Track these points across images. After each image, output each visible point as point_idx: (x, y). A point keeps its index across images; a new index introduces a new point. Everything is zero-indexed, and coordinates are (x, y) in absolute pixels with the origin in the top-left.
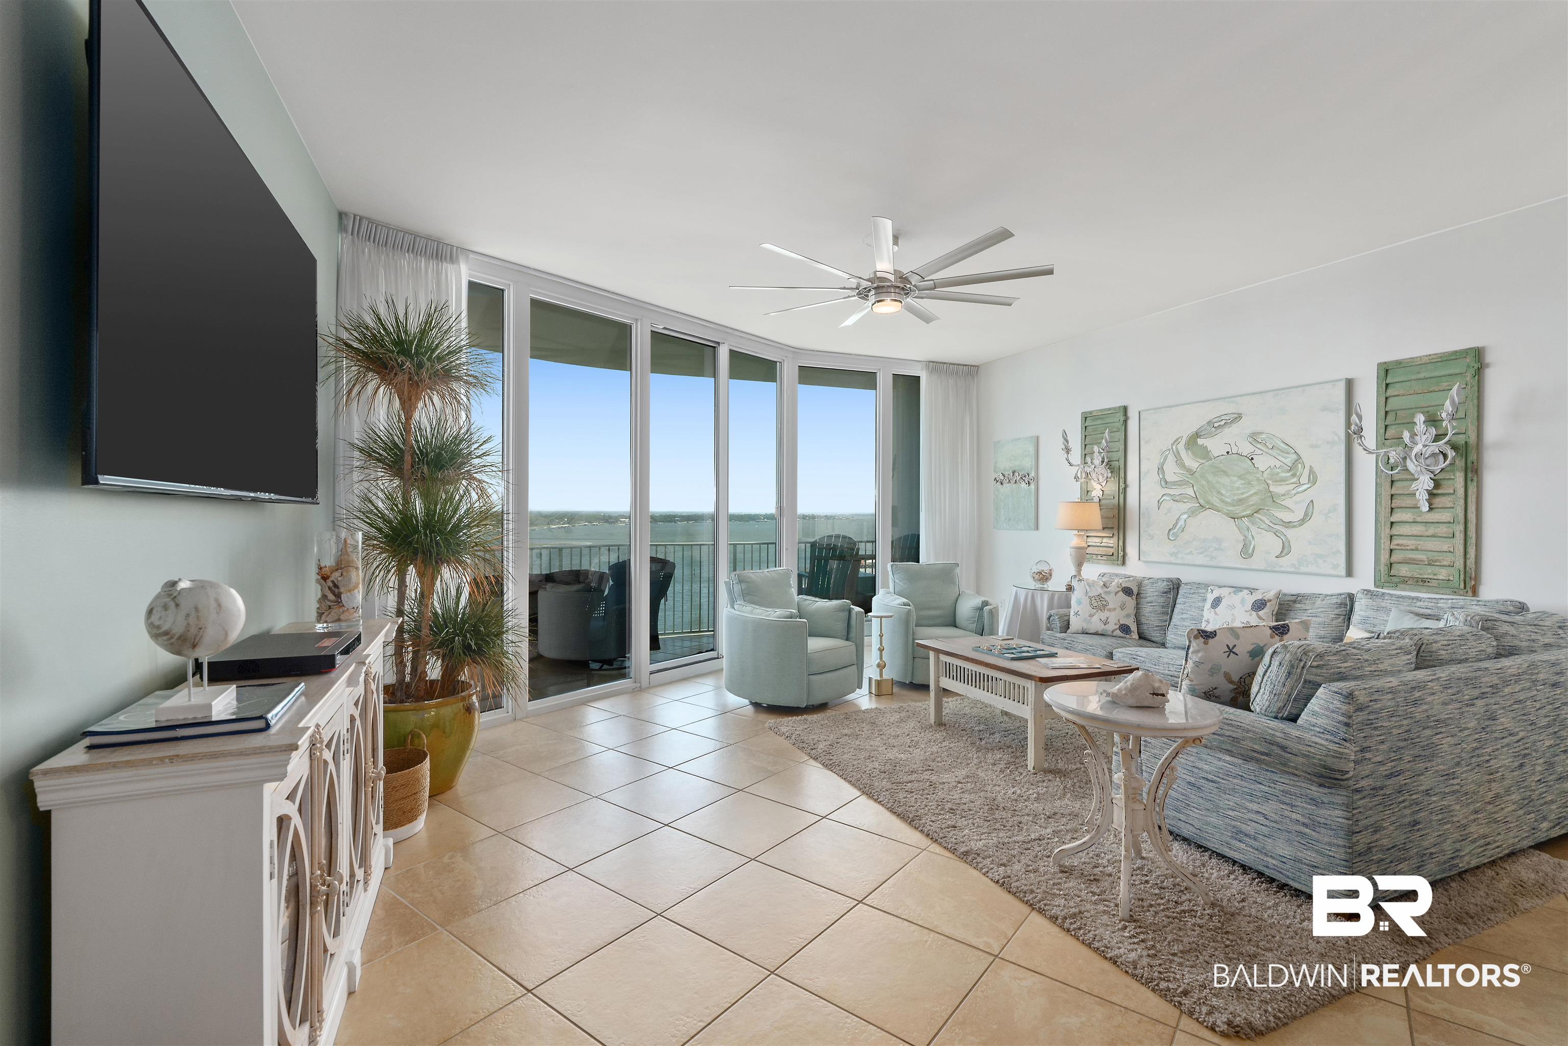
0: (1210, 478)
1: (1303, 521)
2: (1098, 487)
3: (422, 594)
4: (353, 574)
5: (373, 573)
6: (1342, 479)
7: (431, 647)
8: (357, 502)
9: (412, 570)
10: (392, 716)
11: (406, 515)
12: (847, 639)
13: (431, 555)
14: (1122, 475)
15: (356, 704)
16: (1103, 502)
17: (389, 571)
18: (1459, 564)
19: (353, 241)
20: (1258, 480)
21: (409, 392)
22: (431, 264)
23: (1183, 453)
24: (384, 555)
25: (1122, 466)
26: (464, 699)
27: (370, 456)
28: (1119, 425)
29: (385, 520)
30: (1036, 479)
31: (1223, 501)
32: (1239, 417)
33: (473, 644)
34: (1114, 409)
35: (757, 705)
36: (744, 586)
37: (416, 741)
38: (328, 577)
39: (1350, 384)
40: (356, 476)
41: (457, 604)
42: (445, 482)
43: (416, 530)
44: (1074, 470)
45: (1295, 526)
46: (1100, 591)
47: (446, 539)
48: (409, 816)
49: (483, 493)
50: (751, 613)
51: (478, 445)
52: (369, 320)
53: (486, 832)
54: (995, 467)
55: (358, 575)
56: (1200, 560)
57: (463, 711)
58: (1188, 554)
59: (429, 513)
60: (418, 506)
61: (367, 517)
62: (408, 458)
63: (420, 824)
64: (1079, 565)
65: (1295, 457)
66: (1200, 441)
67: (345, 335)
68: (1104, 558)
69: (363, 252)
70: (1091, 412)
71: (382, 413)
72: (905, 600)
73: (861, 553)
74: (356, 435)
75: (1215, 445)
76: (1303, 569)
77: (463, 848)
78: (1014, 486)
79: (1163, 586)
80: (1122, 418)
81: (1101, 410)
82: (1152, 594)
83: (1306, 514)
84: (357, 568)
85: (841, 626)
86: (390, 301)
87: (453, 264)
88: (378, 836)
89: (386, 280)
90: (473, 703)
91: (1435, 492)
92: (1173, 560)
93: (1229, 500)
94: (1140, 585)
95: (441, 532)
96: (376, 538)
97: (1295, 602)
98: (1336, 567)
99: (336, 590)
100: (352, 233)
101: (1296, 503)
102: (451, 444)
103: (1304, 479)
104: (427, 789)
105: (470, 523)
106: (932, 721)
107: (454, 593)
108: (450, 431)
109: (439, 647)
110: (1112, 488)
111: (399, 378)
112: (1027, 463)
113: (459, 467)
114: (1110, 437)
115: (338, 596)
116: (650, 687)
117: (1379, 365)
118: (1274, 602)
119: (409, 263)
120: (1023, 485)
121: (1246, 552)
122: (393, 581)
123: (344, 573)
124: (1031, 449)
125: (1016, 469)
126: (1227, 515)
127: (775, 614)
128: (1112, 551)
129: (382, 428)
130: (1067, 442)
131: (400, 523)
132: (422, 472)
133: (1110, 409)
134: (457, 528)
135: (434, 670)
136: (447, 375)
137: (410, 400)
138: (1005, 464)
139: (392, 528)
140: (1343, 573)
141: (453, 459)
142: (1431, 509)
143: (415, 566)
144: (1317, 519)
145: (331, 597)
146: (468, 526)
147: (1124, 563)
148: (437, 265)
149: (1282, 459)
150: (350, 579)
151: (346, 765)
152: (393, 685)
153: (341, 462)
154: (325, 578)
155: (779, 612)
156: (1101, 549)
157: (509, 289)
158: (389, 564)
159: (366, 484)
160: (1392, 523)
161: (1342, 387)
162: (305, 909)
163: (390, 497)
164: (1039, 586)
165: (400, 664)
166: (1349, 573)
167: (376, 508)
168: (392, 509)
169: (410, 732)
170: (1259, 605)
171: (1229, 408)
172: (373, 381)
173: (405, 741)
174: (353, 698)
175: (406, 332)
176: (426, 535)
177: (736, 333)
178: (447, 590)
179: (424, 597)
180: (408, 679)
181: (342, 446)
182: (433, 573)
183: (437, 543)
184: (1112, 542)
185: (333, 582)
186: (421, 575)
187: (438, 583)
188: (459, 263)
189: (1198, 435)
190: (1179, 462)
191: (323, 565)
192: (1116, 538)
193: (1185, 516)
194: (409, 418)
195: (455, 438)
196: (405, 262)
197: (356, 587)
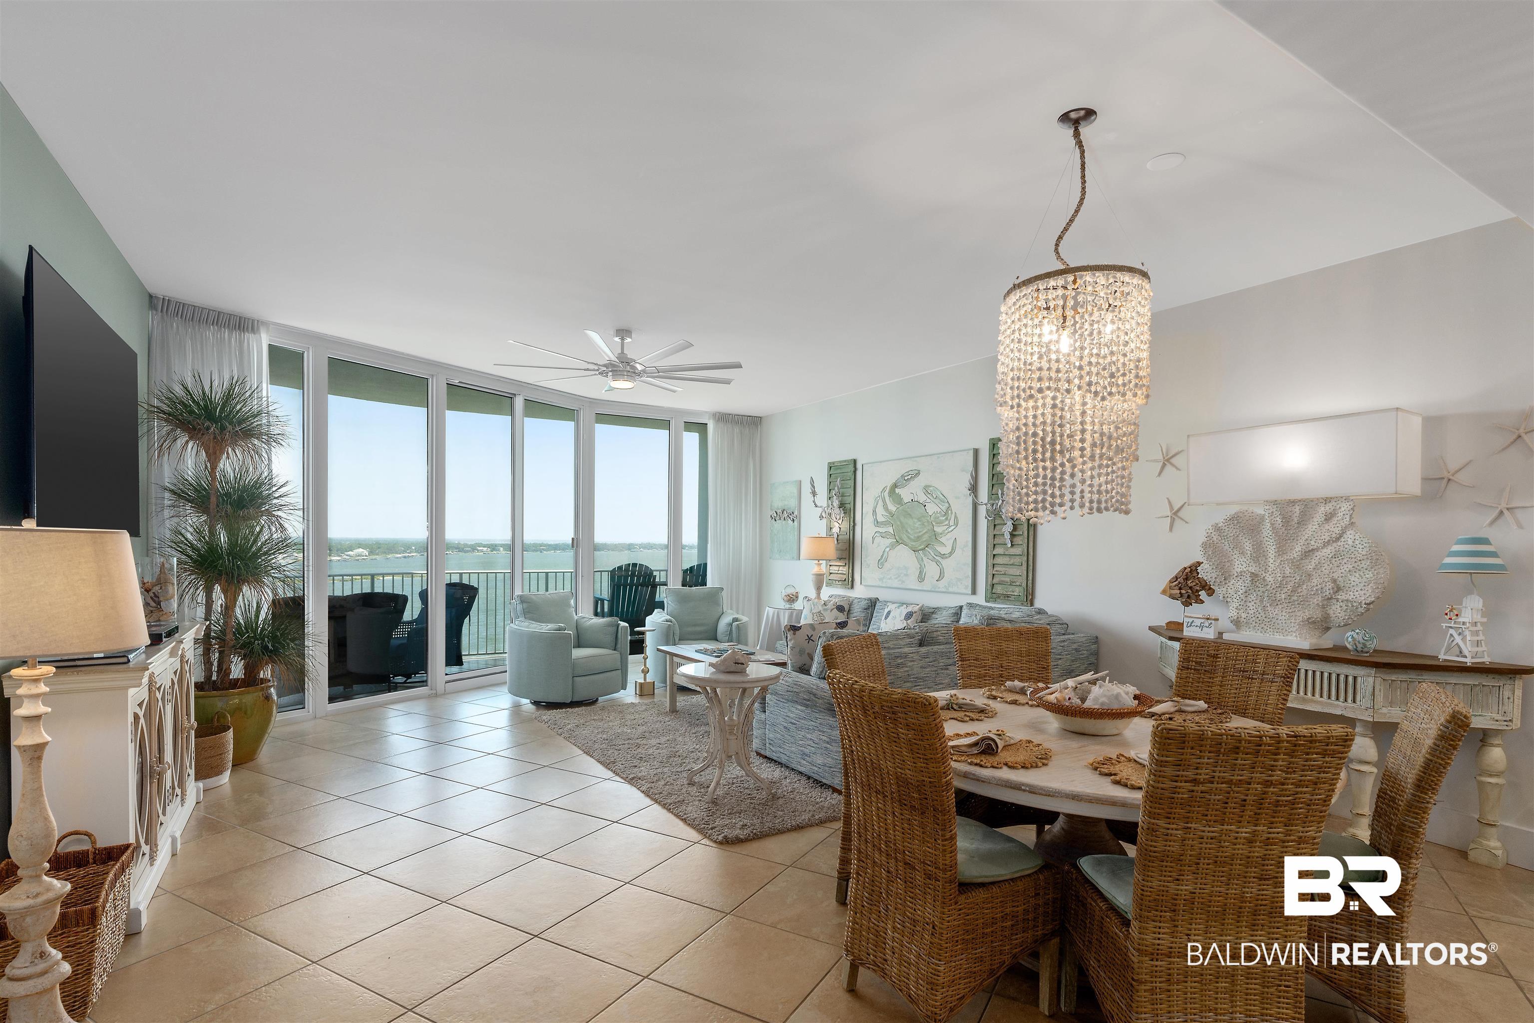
0: (902, 519)
1: (951, 553)
2: (837, 525)
3: (227, 608)
4: (170, 588)
5: (184, 591)
6: (970, 523)
7: (235, 649)
8: (168, 534)
9: (217, 588)
10: (201, 701)
11: (212, 545)
12: (615, 650)
13: (233, 577)
14: (852, 515)
15: (175, 673)
16: (840, 537)
17: (198, 588)
18: (1024, 584)
19: (162, 317)
20: (928, 522)
21: (214, 448)
22: (234, 334)
23: (887, 498)
24: (193, 577)
25: (852, 508)
26: (262, 689)
27: (179, 495)
28: (851, 474)
29: (194, 549)
30: (799, 517)
31: (909, 538)
32: (918, 474)
33: (270, 645)
34: (847, 461)
35: (536, 703)
36: (525, 605)
37: (222, 720)
38: (150, 590)
39: (976, 452)
40: (167, 513)
41: (257, 616)
42: (246, 519)
43: (221, 557)
44: (820, 510)
45: (946, 558)
46: (820, 608)
47: (246, 564)
48: (217, 771)
49: (283, 528)
50: (527, 627)
51: (276, 488)
52: (178, 390)
53: (278, 782)
54: (771, 506)
55: (174, 589)
56: (896, 583)
57: (262, 698)
58: (889, 579)
59: (232, 544)
60: (223, 538)
61: (181, 547)
62: (213, 499)
63: (225, 778)
64: (819, 588)
65: (947, 505)
66: (897, 491)
67: (156, 402)
68: (840, 583)
69: (172, 326)
70: (833, 463)
71: (190, 462)
72: (669, 617)
73: (657, 580)
74: (167, 480)
75: (905, 494)
76: (950, 590)
77: (261, 790)
78: (784, 522)
79: (864, 604)
80: (853, 469)
81: (840, 462)
82: (858, 612)
83: (952, 549)
84: (173, 584)
85: (609, 639)
86: (197, 377)
87: (254, 334)
88: (190, 777)
89: (193, 352)
90: (271, 694)
91: (1014, 533)
92: (880, 584)
93: (912, 537)
94: (850, 605)
95: (242, 559)
96: (185, 564)
97: (933, 613)
98: (966, 587)
99: (156, 599)
100: (162, 311)
101: (948, 540)
102: (252, 487)
103: (952, 523)
104: (231, 753)
105: (269, 550)
106: (668, 709)
107: (255, 605)
108: (251, 478)
109: (241, 648)
110: (845, 526)
111: (206, 437)
112: (792, 503)
113: (260, 507)
114: (842, 484)
115: (159, 603)
116: (445, 694)
117: (991, 440)
118: (918, 613)
119: (213, 335)
120: (790, 522)
121: (921, 578)
122: (201, 597)
123: (163, 588)
124: (795, 491)
125: (786, 508)
126: (911, 548)
127: (546, 628)
128: (845, 577)
129: (190, 473)
130: (814, 488)
131: (206, 551)
132: (226, 511)
133: (845, 461)
134: (256, 555)
135: (237, 670)
136: (249, 433)
137: (215, 453)
138: (778, 504)
139: (200, 555)
140: (970, 592)
141: (253, 500)
142: (1012, 545)
143: (220, 585)
144: (958, 552)
145: (153, 604)
146: (266, 553)
147: (852, 587)
148: (240, 335)
149: (941, 506)
150: (167, 592)
151: (169, 708)
152: (202, 683)
153: (154, 501)
154: (147, 591)
155: (550, 626)
156: (839, 575)
157: (308, 352)
158: (198, 583)
159: (176, 520)
160: (994, 555)
161: (971, 453)
162: (146, 777)
163: (198, 532)
164: (788, 606)
165: (208, 663)
166: (974, 592)
167: (186, 539)
168: (200, 540)
169: (217, 713)
170: (909, 616)
171: (910, 466)
172: (183, 439)
173: (212, 720)
174: (173, 668)
175: (211, 402)
176: (229, 560)
177: (530, 386)
178: (249, 605)
179: (228, 609)
180: (214, 678)
181: (153, 488)
182: (235, 591)
183: (238, 567)
184: (844, 570)
185: (154, 593)
186: (225, 591)
187: (240, 598)
188: (260, 334)
189: (895, 486)
190: (886, 507)
191: (146, 581)
192: (847, 566)
193: (888, 549)
194: (214, 468)
195: (256, 482)
196: (210, 333)
197: (173, 597)
